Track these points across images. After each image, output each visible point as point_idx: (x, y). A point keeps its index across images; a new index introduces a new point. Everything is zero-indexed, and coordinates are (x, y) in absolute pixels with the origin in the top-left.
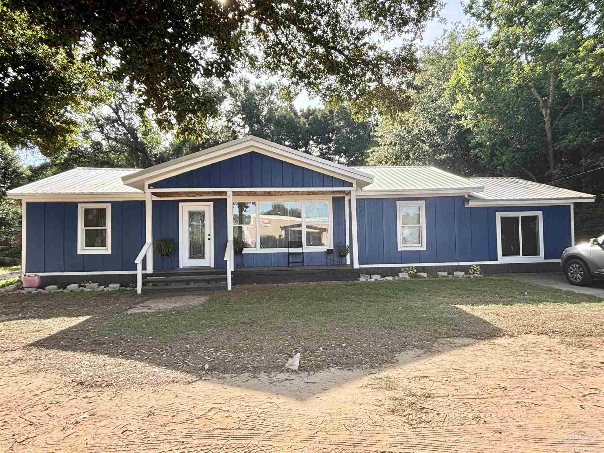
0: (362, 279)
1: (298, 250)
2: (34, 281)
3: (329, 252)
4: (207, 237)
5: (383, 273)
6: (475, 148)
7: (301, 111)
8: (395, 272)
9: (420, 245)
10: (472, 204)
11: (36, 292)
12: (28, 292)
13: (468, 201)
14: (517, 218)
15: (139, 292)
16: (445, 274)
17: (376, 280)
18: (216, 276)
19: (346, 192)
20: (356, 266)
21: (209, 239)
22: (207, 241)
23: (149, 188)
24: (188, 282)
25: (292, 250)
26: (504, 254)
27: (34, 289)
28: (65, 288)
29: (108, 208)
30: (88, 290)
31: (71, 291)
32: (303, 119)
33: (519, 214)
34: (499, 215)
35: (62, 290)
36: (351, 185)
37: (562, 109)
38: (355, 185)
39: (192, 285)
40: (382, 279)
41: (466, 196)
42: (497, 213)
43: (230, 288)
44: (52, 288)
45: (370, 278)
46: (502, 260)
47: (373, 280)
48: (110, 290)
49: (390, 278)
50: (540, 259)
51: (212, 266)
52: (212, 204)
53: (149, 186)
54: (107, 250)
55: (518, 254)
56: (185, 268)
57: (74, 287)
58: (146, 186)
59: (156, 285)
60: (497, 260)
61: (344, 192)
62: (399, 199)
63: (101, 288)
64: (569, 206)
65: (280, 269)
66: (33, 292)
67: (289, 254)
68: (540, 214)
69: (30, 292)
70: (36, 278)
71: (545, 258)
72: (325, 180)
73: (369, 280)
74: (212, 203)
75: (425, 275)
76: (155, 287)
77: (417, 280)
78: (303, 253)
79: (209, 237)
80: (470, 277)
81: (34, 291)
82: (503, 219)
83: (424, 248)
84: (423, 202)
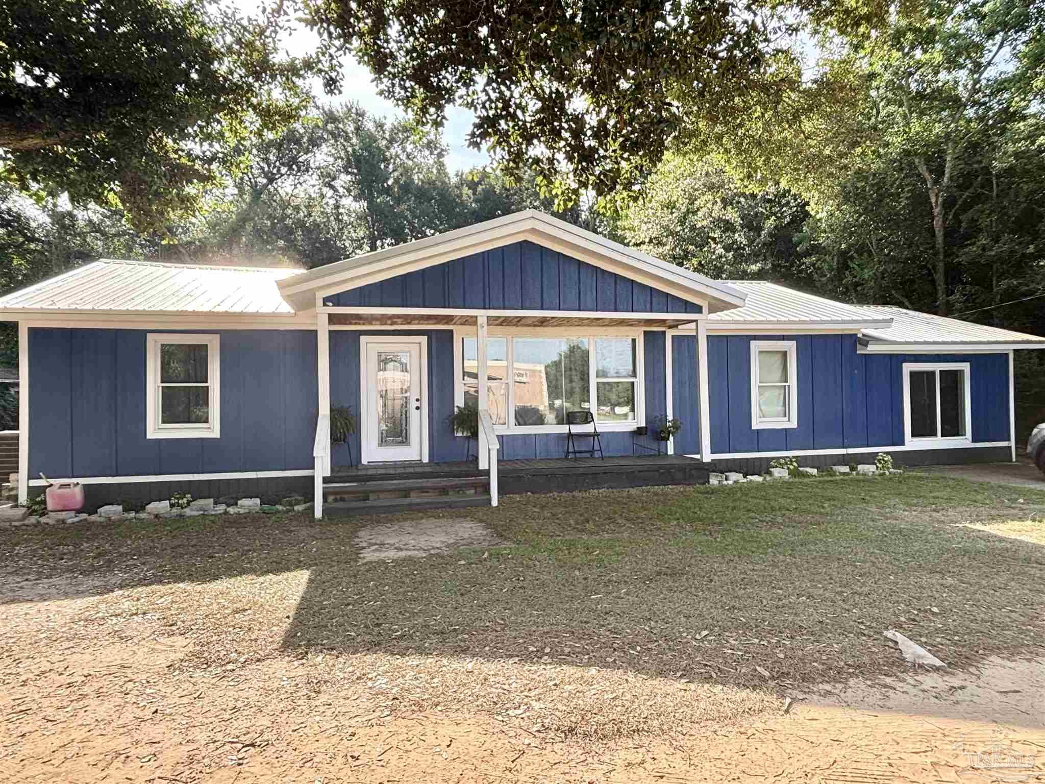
0: (714, 481)
1: (588, 428)
2: (73, 496)
3: (639, 431)
4: (414, 404)
5: (747, 468)
6: (807, 254)
7: (457, 175)
8: (762, 467)
9: (786, 419)
10: (872, 349)
11: (76, 519)
12: (58, 521)
13: (866, 344)
14: (933, 373)
15: (318, 514)
16: (846, 469)
17: (736, 482)
18: (456, 481)
19: (668, 323)
20: (707, 456)
21: (417, 408)
22: (413, 413)
23: (325, 305)
24: (406, 493)
25: (576, 429)
26: (914, 435)
27: (73, 514)
28: (143, 508)
29: (214, 344)
30: (195, 513)
31: (157, 516)
32: (466, 190)
33: (937, 367)
34: (908, 368)
35: (132, 514)
36: (698, 310)
37: (961, 196)
38: (705, 310)
39: (414, 498)
40: (745, 480)
41: (860, 335)
42: (904, 364)
43: (495, 503)
44: (112, 511)
45: (726, 479)
46: (913, 444)
47: (730, 482)
48: (242, 511)
49: (757, 479)
50: (964, 442)
51: (426, 460)
52: (424, 339)
53: (326, 301)
54: (212, 430)
55: (934, 434)
56: (373, 466)
57: (161, 507)
58: (320, 302)
59: (342, 500)
60: (903, 444)
61: (663, 322)
62: (756, 338)
63: (221, 508)
64: (1007, 355)
66: (70, 521)
67: (570, 435)
68: (966, 367)
69: (64, 521)
70: (78, 491)
71: (974, 440)
73: (725, 482)
74: (426, 337)
75: (814, 471)
76: (340, 505)
77: (806, 480)
78: (596, 434)
79: (418, 404)
80: (884, 474)
81: (71, 518)
82: (913, 374)
83: (794, 424)
84: (793, 344)
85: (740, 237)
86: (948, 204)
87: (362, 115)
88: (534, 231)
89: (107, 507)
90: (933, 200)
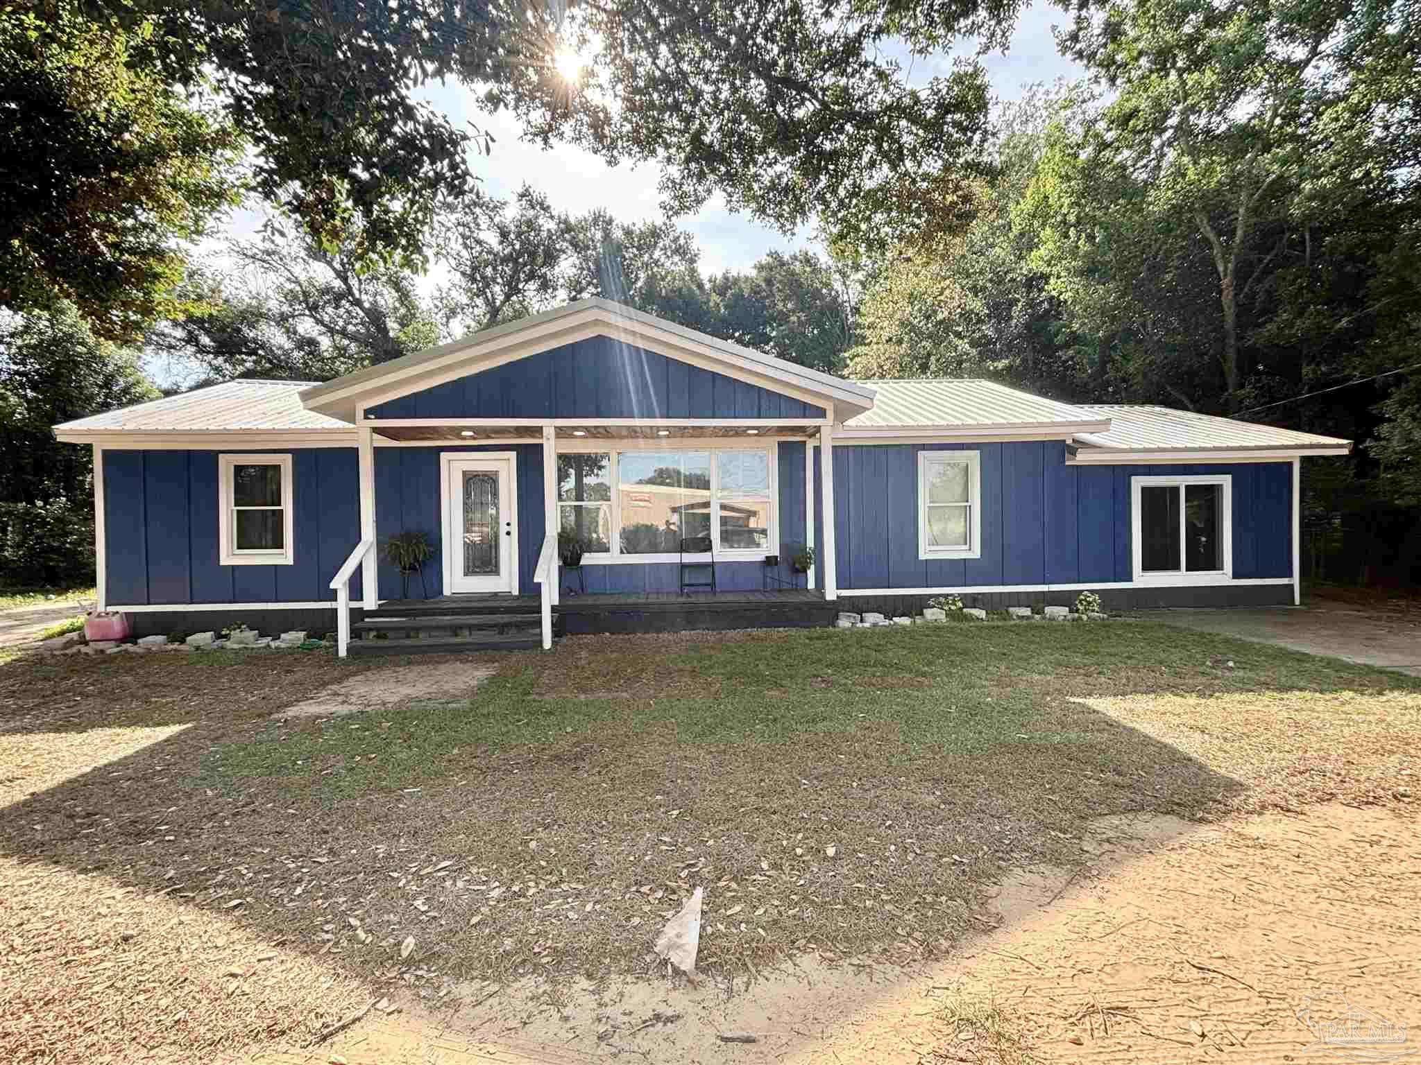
0: (844, 622)
1: (703, 558)
2: (110, 626)
3: (770, 561)
4: (503, 529)
5: (889, 607)
7: (710, 281)
8: (914, 607)
9: (967, 547)
10: (1083, 458)
11: (116, 650)
12: (96, 651)
13: (1073, 452)
14: (1175, 490)
15: (342, 652)
16: (1027, 612)
17: (875, 625)
18: (519, 618)
19: (810, 431)
20: (831, 593)
21: (508, 533)
22: (503, 538)
23: (366, 418)
24: (455, 630)
25: (689, 558)
26: (1146, 567)
27: (112, 644)
28: (183, 641)
29: (286, 464)
30: (236, 646)
31: (198, 648)
33: (1182, 481)
34: (1138, 483)
35: (176, 646)
36: (821, 413)
37: (1260, 261)
38: (830, 414)
39: (465, 638)
40: (887, 622)
41: (1069, 442)
42: (1133, 478)
43: (547, 644)
44: (154, 641)
45: (862, 621)
46: (1143, 579)
47: (867, 625)
48: (283, 645)
49: (905, 621)
50: (1223, 577)
51: (516, 592)
52: (512, 455)
53: (368, 413)
54: (285, 557)
55: (1177, 567)
56: (455, 598)
57: (203, 638)
58: (360, 414)
59: (385, 637)
60: (1130, 580)
61: (802, 429)
62: (924, 447)
63: (264, 641)
64: (1290, 465)
65: (664, 599)
66: (108, 652)
67: (683, 566)
68: (1226, 481)
69: (102, 651)
70: (115, 619)
71: (1236, 575)
72: (763, 401)
73: (860, 625)
74: (514, 453)
75: (981, 613)
76: (381, 643)
77: (965, 625)
78: (712, 565)
79: (507, 529)
80: (1080, 618)
81: (111, 649)
82: (1146, 491)
83: (976, 553)
84: (976, 454)
85: (988, 330)
86: (1242, 275)
87: (610, 222)
88: (596, 322)
89: (151, 638)
90: (1221, 269)
